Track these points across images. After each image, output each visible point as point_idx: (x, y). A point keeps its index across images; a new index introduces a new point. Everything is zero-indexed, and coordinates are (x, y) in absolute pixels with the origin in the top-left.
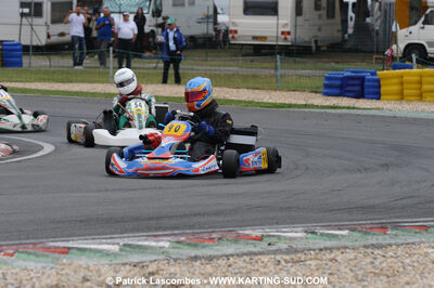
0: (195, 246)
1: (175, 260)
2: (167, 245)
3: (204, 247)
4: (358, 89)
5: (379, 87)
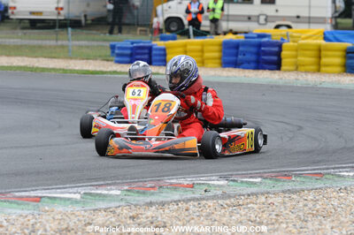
0: (144, 193)
1: (135, 206)
2: (118, 192)
3: (153, 194)
4: (146, 57)
5: (165, 55)
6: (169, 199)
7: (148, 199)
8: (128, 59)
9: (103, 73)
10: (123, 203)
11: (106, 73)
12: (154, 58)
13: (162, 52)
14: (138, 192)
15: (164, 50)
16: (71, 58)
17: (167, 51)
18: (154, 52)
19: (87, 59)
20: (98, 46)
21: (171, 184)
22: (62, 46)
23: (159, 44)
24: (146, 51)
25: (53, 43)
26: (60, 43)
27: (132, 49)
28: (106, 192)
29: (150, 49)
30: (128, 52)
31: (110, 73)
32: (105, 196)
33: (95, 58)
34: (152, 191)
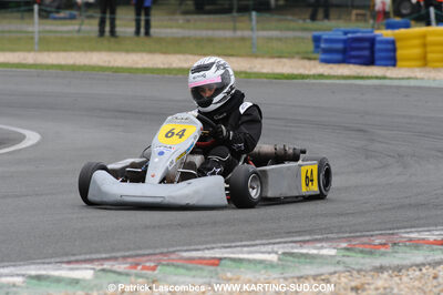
0: (371, 253)
1: (359, 272)
2: (333, 252)
3: (383, 254)
4: (366, 53)
5: (394, 50)
6: (407, 262)
7: (378, 262)
8: (339, 57)
9: (303, 77)
10: (340, 268)
11: (308, 77)
12: (378, 55)
13: (390, 46)
14: (362, 252)
15: (393, 42)
16: (256, 56)
17: (398, 45)
18: (378, 46)
19: (280, 57)
20: (295, 38)
21: (410, 240)
22: (243, 39)
23: (386, 34)
24: (367, 45)
25: (229, 34)
26: (239, 33)
27: (345, 41)
28: (315, 252)
29: (372, 41)
30: (340, 46)
31: (314, 77)
32: (313, 257)
33: (291, 56)
34: (383, 249)
